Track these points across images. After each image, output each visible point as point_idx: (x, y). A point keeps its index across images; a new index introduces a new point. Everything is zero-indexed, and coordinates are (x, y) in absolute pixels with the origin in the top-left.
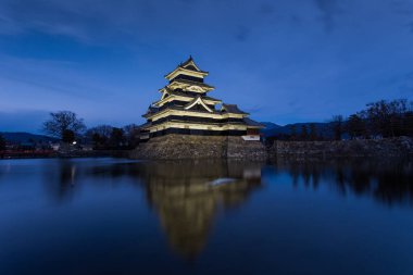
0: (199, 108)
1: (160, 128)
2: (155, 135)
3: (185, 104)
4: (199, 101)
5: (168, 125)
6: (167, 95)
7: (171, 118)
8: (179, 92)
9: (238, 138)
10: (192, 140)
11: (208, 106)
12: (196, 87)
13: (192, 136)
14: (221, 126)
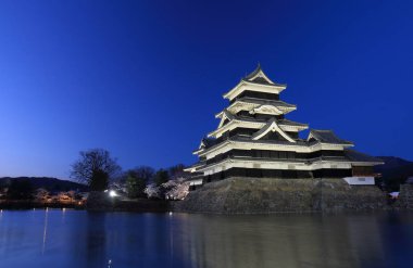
0: (274, 137)
1: (218, 169)
2: (209, 179)
3: (253, 132)
4: (274, 127)
5: (229, 165)
6: (226, 122)
7: (233, 154)
8: (243, 115)
9: (337, 181)
10: (265, 185)
11: (288, 133)
13: (265, 180)
14: (309, 163)
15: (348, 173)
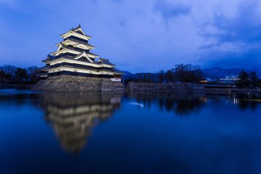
0: (84, 59)
1: (56, 70)
2: (52, 75)
3: (74, 55)
4: (84, 55)
5: (62, 69)
6: (61, 49)
7: (64, 64)
8: (70, 47)
9: (108, 79)
10: (79, 79)
11: (90, 58)
12: (83, 45)
13: (79, 77)
15: (112, 77)
